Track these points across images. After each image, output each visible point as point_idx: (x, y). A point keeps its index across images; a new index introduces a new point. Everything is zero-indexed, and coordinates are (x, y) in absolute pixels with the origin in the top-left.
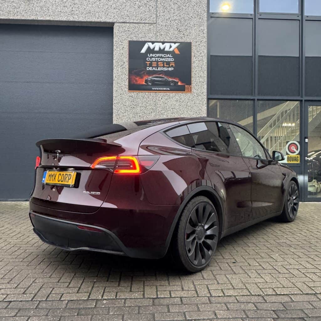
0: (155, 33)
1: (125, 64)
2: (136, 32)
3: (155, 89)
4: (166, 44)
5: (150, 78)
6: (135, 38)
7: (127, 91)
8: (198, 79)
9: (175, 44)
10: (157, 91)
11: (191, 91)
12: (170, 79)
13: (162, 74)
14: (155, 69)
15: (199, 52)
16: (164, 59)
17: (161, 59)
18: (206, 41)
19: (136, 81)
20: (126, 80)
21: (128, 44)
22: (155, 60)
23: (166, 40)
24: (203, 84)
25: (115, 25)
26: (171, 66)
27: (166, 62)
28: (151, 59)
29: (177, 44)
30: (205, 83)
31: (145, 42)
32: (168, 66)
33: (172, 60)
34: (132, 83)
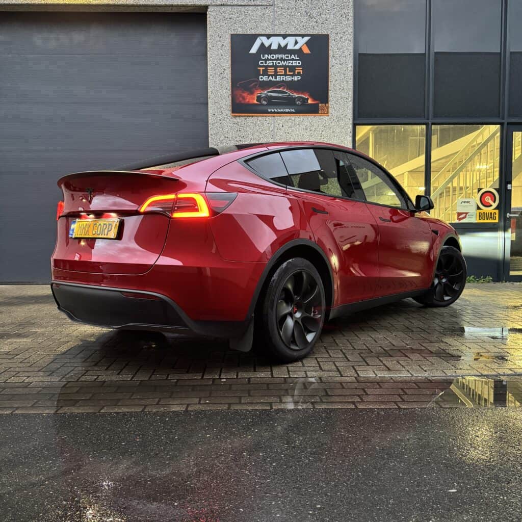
0: (271, 20)
1: (226, 72)
2: (242, 20)
3: (273, 111)
4: (288, 38)
5: (264, 93)
6: (240, 29)
7: (229, 115)
8: (338, 92)
9: (303, 38)
10: (276, 115)
11: (328, 113)
12: (296, 95)
13: (283, 87)
14: (272, 79)
15: (341, 50)
16: (285, 62)
17: (282, 63)
18: (351, 32)
19: (244, 98)
20: (229, 97)
21: (230, 40)
22: (272, 64)
23: (289, 32)
24: (347, 100)
25: (209, 10)
26: (296, 73)
27: (288, 66)
28: (266, 63)
29: (306, 39)
30: (351, 98)
31: (255, 37)
32: (292, 73)
33: (299, 63)
34: (238, 102)
